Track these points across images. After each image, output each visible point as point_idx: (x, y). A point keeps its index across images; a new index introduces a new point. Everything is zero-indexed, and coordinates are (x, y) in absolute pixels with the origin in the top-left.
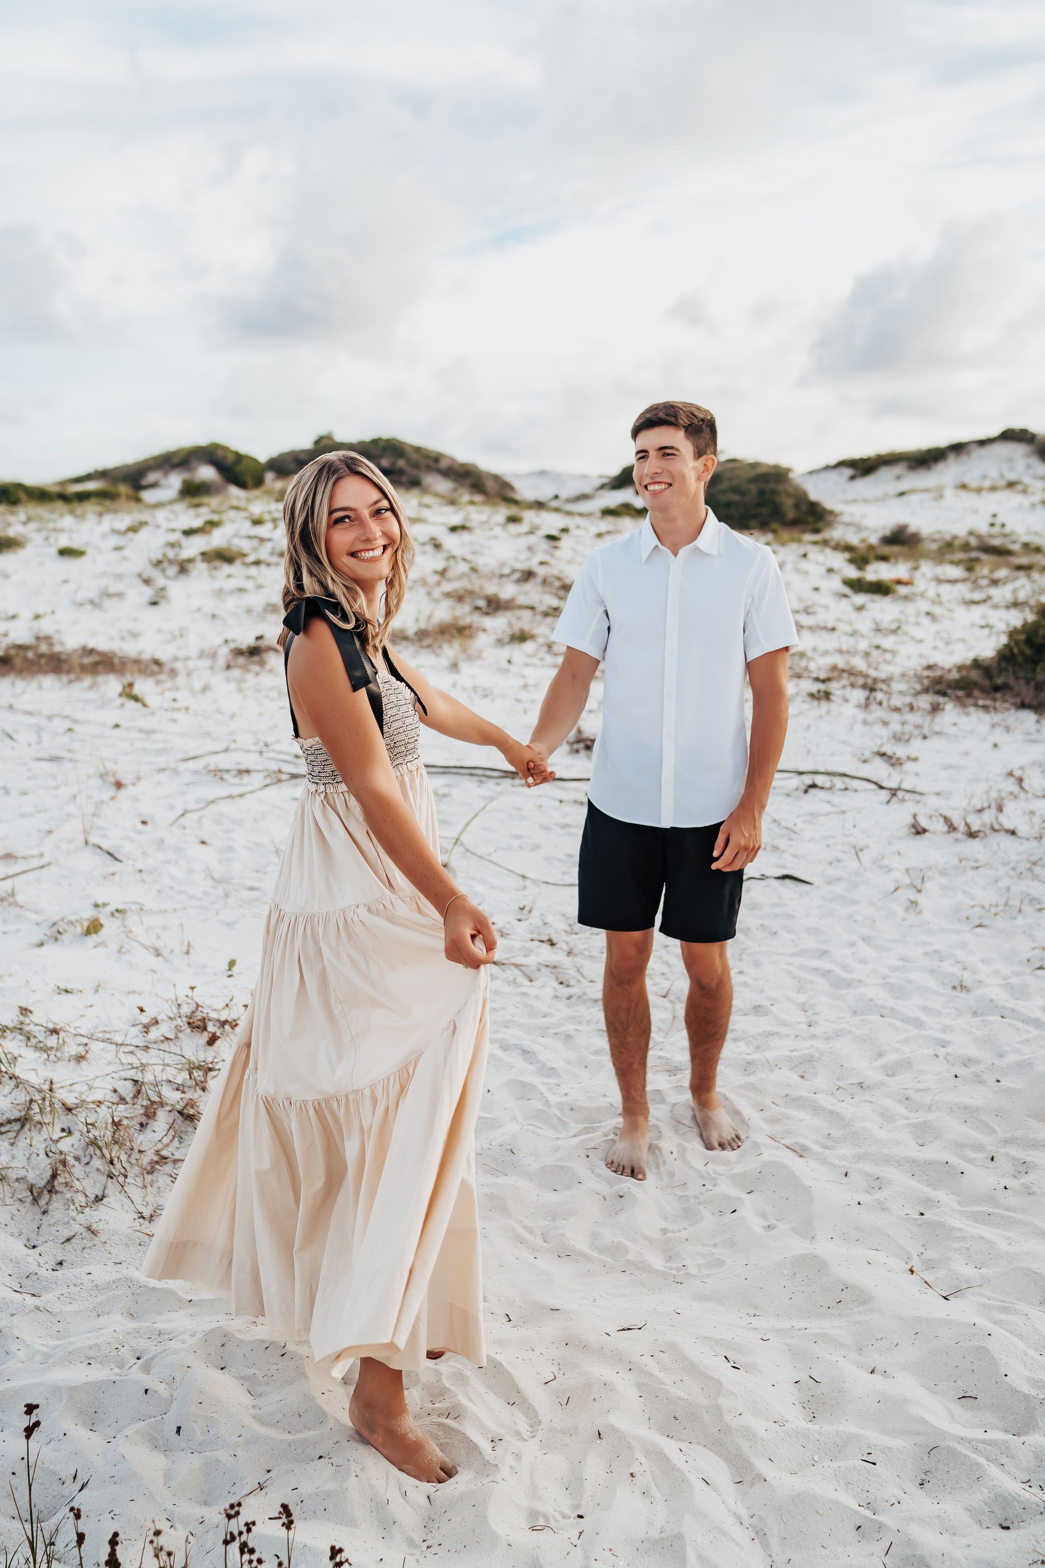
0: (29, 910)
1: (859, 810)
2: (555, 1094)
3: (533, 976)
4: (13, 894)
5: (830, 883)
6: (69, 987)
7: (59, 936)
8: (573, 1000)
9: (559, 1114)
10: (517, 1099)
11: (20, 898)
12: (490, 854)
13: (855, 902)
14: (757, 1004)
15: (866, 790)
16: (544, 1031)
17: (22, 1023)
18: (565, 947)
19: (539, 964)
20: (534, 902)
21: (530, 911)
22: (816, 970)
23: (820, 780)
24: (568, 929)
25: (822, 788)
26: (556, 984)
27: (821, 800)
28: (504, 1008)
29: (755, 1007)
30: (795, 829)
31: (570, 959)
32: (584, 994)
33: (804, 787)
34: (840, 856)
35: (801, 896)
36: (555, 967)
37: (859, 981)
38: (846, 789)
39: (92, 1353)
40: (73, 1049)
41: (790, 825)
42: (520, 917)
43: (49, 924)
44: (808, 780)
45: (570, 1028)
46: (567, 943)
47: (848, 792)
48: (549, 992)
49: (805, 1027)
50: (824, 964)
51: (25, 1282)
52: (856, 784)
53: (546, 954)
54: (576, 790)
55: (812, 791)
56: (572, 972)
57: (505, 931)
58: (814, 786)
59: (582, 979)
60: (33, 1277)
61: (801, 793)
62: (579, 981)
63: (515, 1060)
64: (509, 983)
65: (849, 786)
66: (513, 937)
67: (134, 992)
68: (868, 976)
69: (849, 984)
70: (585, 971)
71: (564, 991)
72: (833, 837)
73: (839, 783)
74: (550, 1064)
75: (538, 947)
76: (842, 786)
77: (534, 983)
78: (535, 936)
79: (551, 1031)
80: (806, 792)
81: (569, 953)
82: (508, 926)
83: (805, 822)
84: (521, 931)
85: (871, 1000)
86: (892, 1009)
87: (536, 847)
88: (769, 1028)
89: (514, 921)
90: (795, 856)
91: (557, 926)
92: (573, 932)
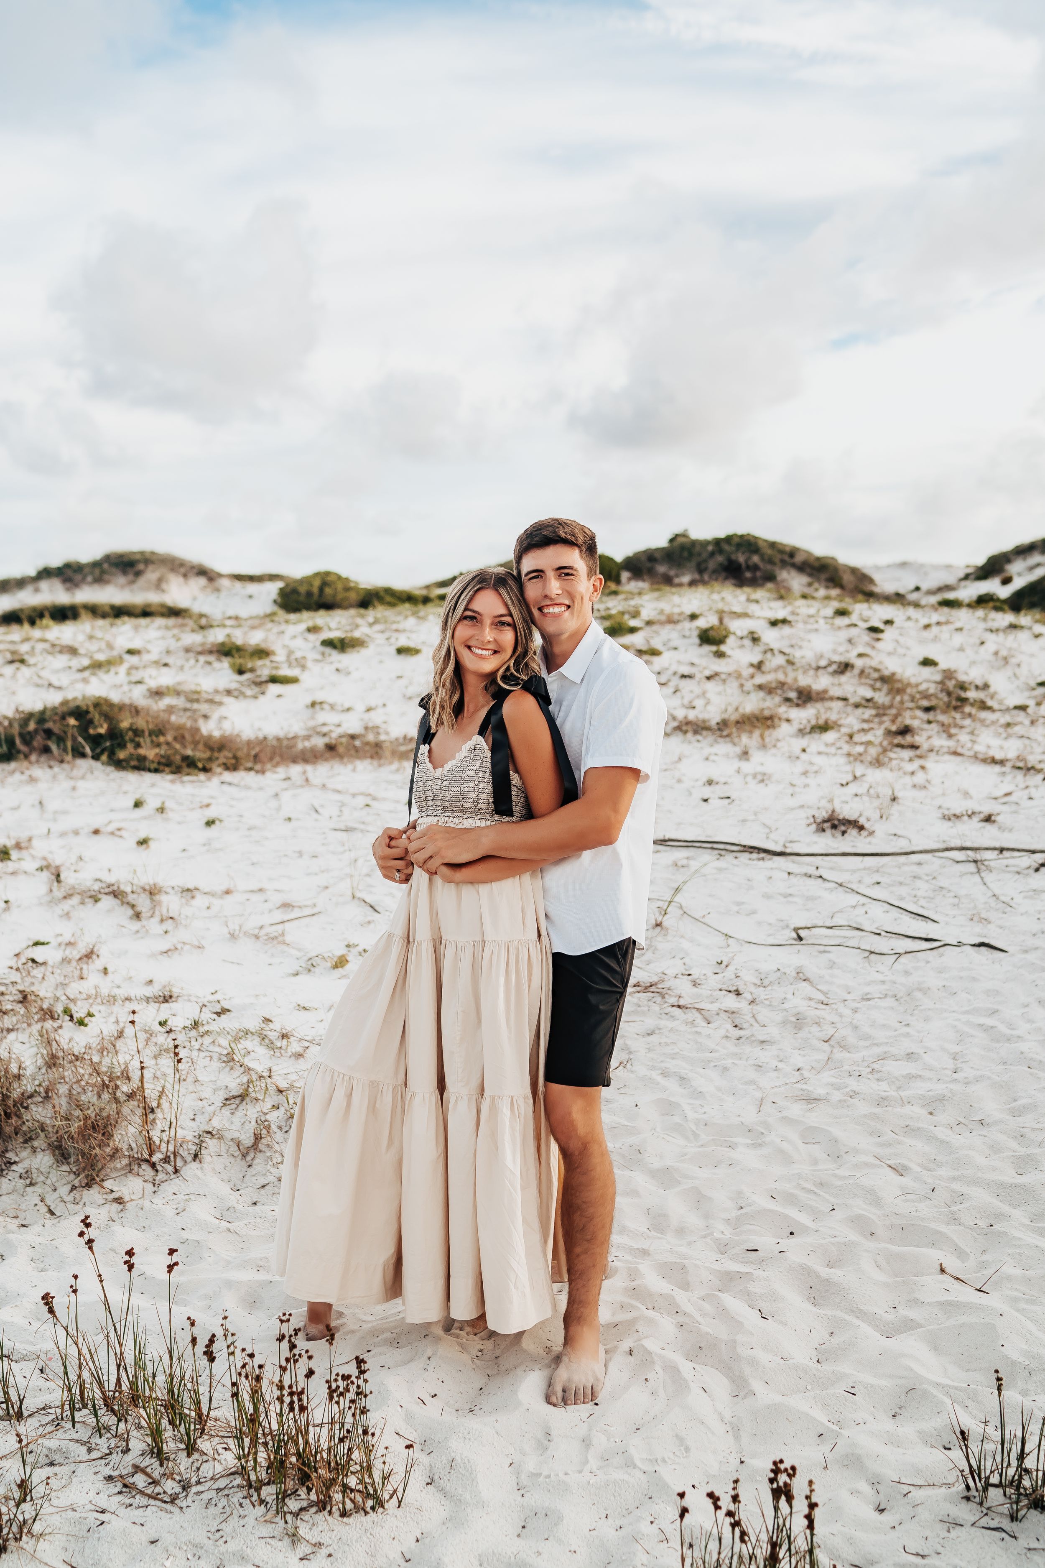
0: (293, 948)
2: (695, 1112)
3: (711, 1019)
4: (283, 934)
5: (1026, 952)
6: (306, 1005)
7: (312, 969)
8: (742, 1040)
9: (694, 1128)
10: (663, 1114)
11: (288, 938)
12: (704, 916)
14: (911, 1051)
16: (705, 1064)
17: (262, 1029)
18: (749, 997)
19: (720, 1009)
20: (733, 958)
21: (727, 966)
22: (981, 1025)
24: (758, 982)
26: (730, 1027)
28: (675, 1043)
29: (908, 1054)
30: (1012, 903)
31: (750, 1007)
32: (752, 1035)
33: (1036, 865)
35: (992, 962)
36: (733, 1013)
37: (1019, 1037)
39: (261, 1264)
40: (295, 1047)
41: (1007, 899)
42: (716, 971)
43: (306, 958)
44: (1040, 859)
45: (728, 1062)
46: (752, 993)
48: (722, 1032)
49: (950, 1073)
50: (989, 1022)
51: (225, 1213)
53: (731, 1002)
54: (808, 864)
55: (1043, 869)
56: (748, 1017)
57: (698, 981)
59: (755, 1024)
60: (232, 1210)
61: (1031, 871)
62: (751, 1025)
63: (672, 1085)
64: (686, 1023)
66: (703, 987)
68: (1029, 1033)
69: (1008, 1040)
70: (759, 1017)
71: (737, 1033)
74: (700, 1089)
75: (724, 996)
77: (710, 1025)
78: (725, 987)
79: (712, 1064)
80: (1037, 870)
81: (751, 1003)
82: (702, 977)
83: (1025, 897)
84: (714, 982)
85: (1022, 1053)
86: (1041, 1062)
87: (754, 912)
88: (914, 1072)
89: (710, 974)
90: (1001, 927)
91: (748, 979)
92: (761, 985)
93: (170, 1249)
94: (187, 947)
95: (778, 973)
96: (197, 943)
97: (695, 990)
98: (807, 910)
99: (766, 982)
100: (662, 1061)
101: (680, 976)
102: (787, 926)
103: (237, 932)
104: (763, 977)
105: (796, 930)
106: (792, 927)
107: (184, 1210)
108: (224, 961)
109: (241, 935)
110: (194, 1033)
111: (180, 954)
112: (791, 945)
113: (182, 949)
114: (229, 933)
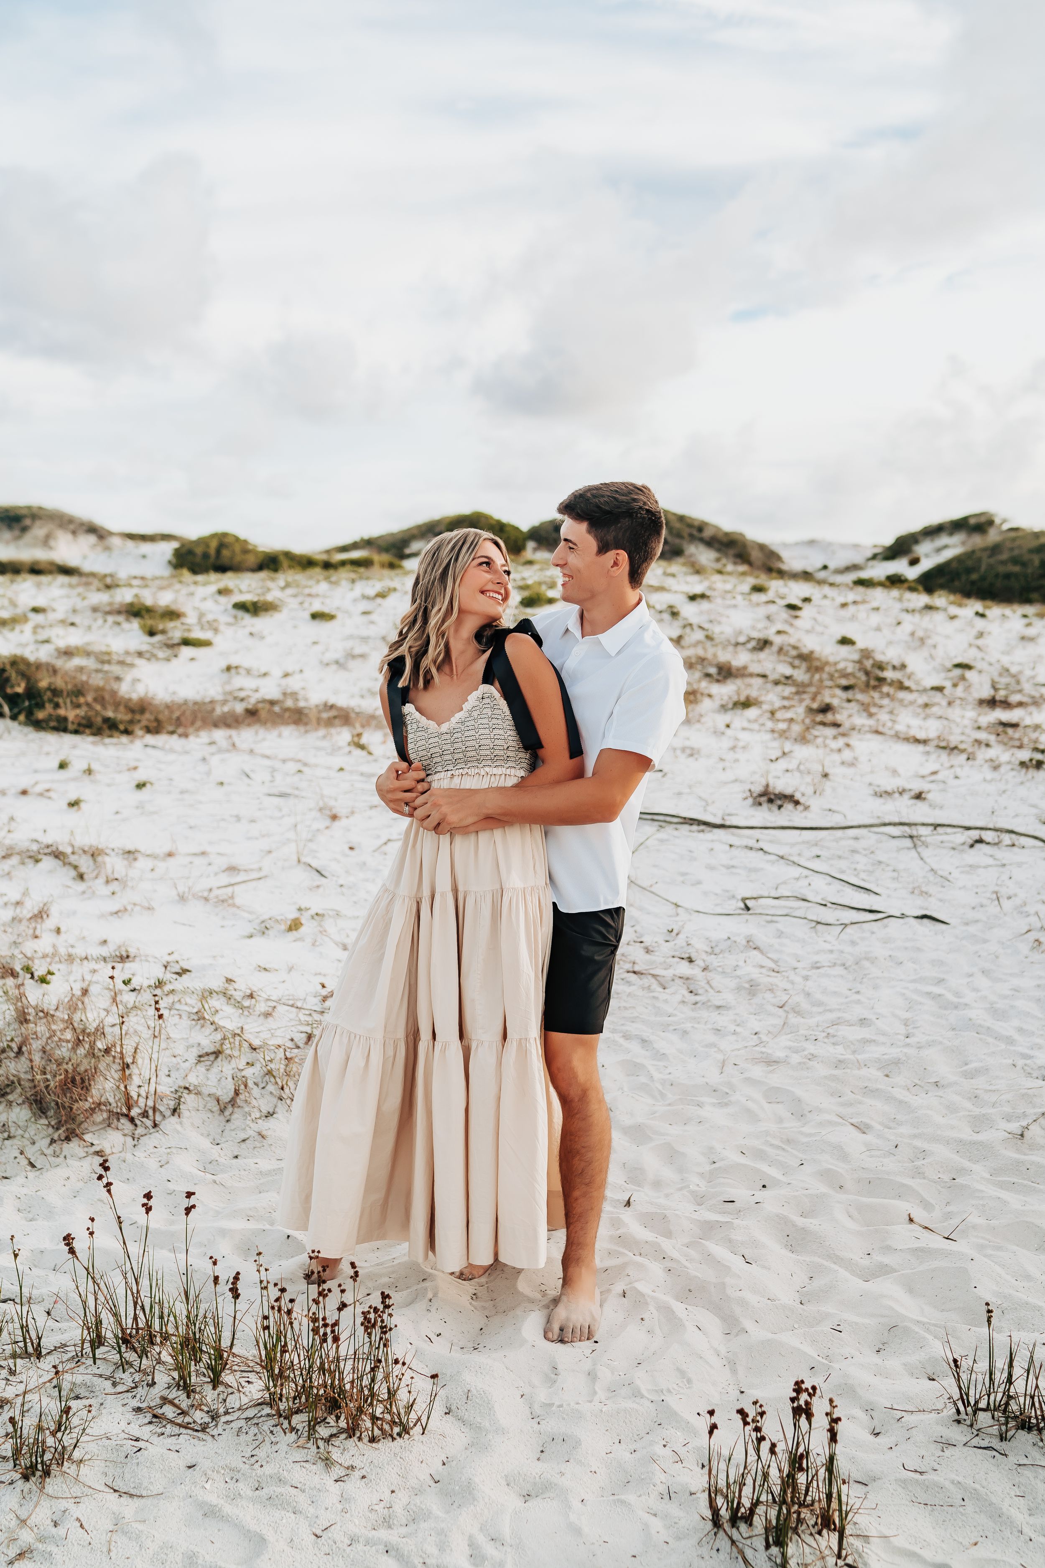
0: (244, 911)
1: (1020, 865)
2: (660, 1073)
3: (667, 985)
4: (232, 897)
5: (967, 924)
6: (267, 967)
7: (266, 931)
8: (698, 1005)
9: (660, 1088)
10: (628, 1075)
11: (238, 901)
12: (651, 886)
13: (985, 941)
14: (864, 1017)
15: (1034, 847)
16: (665, 1028)
17: (226, 989)
18: (702, 964)
19: (674, 975)
20: (683, 927)
21: (677, 934)
22: (928, 993)
23: (988, 836)
24: (709, 950)
25: (988, 843)
26: (686, 993)
27: (985, 854)
28: (634, 1008)
29: (861, 1020)
30: (950, 878)
31: (704, 973)
32: (709, 1001)
33: (971, 842)
34: (985, 902)
35: (936, 934)
36: (688, 979)
37: (966, 1005)
38: (1013, 845)
39: (251, 1213)
40: (262, 1007)
41: (945, 874)
42: (667, 939)
43: (259, 921)
44: (975, 834)
45: (688, 1026)
46: (704, 961)
47: (1015, 849)
48: (678, 997)
49: (902, 1038)
50: (937, 990)
51: (208, 1166)
52: (1023, 840)
53: (684, 968)
54: (749, 837)
55: (978, 846)
56: (703, 983)
57: (650, 948)
58: (980, 841)
59: (710, 990)
60: (214, 1163)
61: (966, 847)
62: (707, 991)
63: (635, 1047)
64: (643, 989)
65: (1016, 843)
66: (657, 954)
67: (320, 974)
68: (976, 1001)
69: (956, 1007)
70: (714, 983)
71: (692, 998)
72: (984, 886)
73: (1007, 839)
74: (662, 1051)
75: (678, 963)
76: (1009, 842)
77: (666, 991)
78: (677, 954)
79: (672, 1028)
80: (972, 846)
81: (704, 969)
82: (654, 944)
83: (962, 872)
84: (666, 949)
85: (970, 1019)
86: (989, 1028)
87: (699, 883)
88: (868, 1036)
89: (662, 942)
90: (941, 900)
91: (699, 947)
92: (713, 953)
93: (187, 1193)
94: (137, 908)
95: (729, 942)
96: (147, 905)
97: (648, 957)
98: (751, 881)
99: (717, 950)
100: (623, 1025)
101: (632, 943)
102: (733, 897)
103: (186, 895)
104: (713, 945)
105: (744, 900)
106: (740, 897)
107: (168, 1162)
108: (175, 922)
109: (190, 897)
110: (158, 992)
111: (130, 915)
112: (739, 914)
113: (132, 910)
114: (179, 895)
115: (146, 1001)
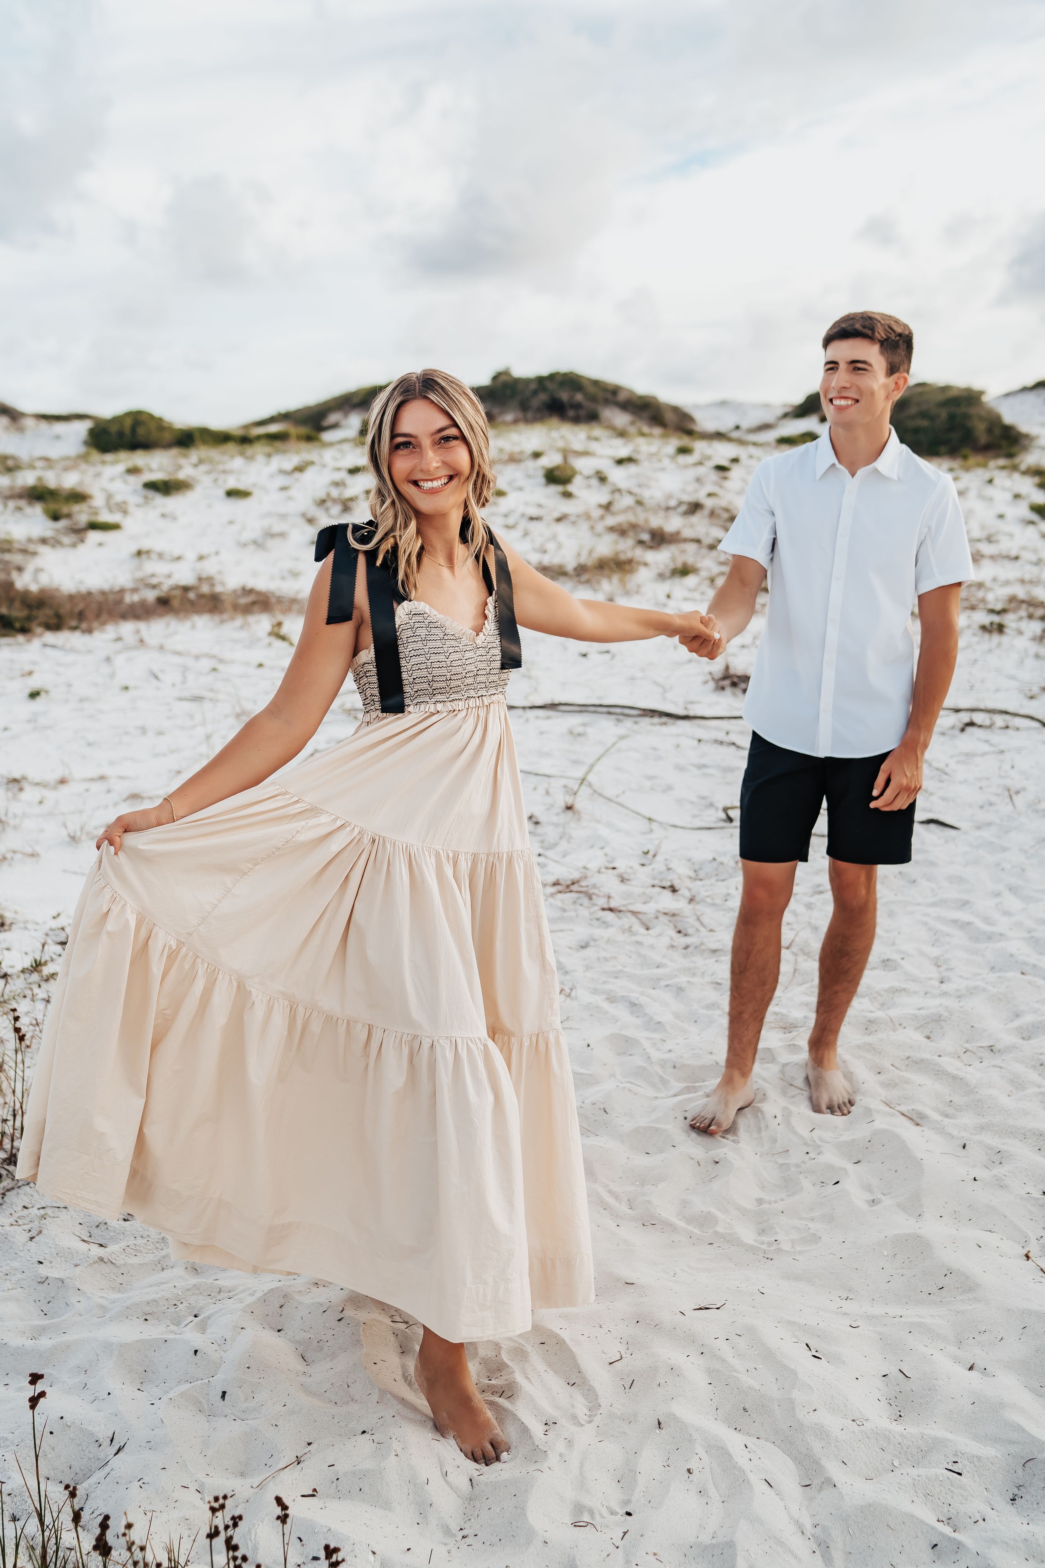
1: (1019, 750)
2: (659, 1050)
3: (650, 925)
5: (978, 828)
8: (690, 950)
9: (660, 1072)
10: (619, 1054)
12: (618, 796)
13: (1004, 849)
14: (886, 957)
15: (1028, 729)
16: (655, 983)
18: (687, 894)
19: (658, 911)
20: (659, 846)
21: (654, 856)
22: (955, 922)
23: (978, 718)
24: (693, 874)
25: (980, 726)
26: (673, 933)
27: (979, 739)
28: (615, 958)
29: (884, 961)
30: (947, 770)
31: (691, 906)
32: (702, 944)
33: (961, 725)
34: (993, 799)
35: (946, 842)
36: (674, 915)
37: (1001, 935)
38: (1007, 727)
41: (941, 765)
42: (643, 862)
44: (965, 717)
45: (682, 980)
46: (689, 890)
47: (1009, 731)
48: (665, 941)
49: (936, 983)
50: (964, 916)
51: (95, 1231)
52: (1018, 721)
53: (667, 901)
54: (718, 729)
55: (970, 730)
56: (692, 920)
57: (626, 876)
58: (971, 724)
59: (701, 929)
60: (103, 1227)
61: (957, 732)
62: (698, 930)
63: (621, 1012)
64: (624, 931)
65: (1010, 724)
66: (634, 883)
68: (1011, 929)
69: (990, 937)
70: (705, 920)
71: (681, 941)
72: (987, 779)
73: (999, 720)
74: (657, 1018)
75: (659, 893)
76: (1002, 724)
77: (650, 932)
78: (657, 882)
79: (663, 983)
80: (963, 730)
81: (691, 900)
82: (629, 871)
83: (958, 762)
84: (643, 876)
85: (1012, 956)
86: (1034, 966)
87: (669, 788)
88: (897, 984)
89: (637, 867)
90: (944, 799)
91: (681, 872)
92: (696, 878)
93: (31, 1375)
94: (18, 856)
95: (715, 864)
96: (29, 850)
97: (624, 888)
98: (728, 783)
99: (702, 874)
100: (605, 982)
101: (603, 870)
102: (711, 805)
103: (78, 833)
104: (697, 867)
105: (725, 810)
106: (721, 806)
107: (40, 1232)
108: (65, 871)
109: (84, 837)
110: (35, 977)
111: (10, 865)
112: (722, 828)
113: (12, 859)
114: (69, 836)
115: (19, 991)
